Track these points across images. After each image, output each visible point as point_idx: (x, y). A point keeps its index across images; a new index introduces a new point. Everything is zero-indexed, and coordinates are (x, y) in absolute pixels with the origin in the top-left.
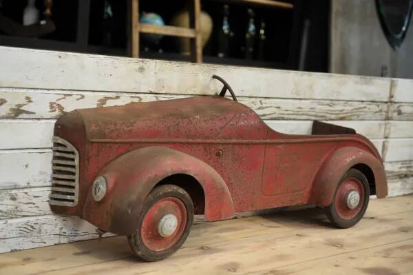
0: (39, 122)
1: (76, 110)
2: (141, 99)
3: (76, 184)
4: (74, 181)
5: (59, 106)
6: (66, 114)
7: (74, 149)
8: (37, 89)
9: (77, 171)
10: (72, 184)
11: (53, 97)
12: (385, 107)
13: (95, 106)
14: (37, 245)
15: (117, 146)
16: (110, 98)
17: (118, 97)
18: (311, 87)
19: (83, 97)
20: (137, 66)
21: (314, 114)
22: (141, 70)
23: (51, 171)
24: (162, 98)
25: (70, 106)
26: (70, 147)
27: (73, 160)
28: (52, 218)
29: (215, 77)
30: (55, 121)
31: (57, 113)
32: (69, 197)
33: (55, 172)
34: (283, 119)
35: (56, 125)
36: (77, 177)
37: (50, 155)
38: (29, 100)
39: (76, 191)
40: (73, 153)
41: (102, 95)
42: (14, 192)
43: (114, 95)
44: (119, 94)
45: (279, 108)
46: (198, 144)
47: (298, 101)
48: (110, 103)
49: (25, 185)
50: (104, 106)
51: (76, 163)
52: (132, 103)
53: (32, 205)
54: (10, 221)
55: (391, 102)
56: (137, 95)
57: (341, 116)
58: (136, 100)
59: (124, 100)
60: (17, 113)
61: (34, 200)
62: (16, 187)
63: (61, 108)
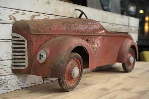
0: (4, 25)
1: (22, 20)
2: (49, 17)
3: (26, 57)
4: (24, 55)
5: (14, 17)
6: (17, 21)
7: (24, 39)
8: (2, 7)
9: (26, 50)
10: (24, 57)
11: (10, 12)
12: (127, 27)
13: (30, 19)
14: (6, 91)
15: (45, 36)
16: (36, 15)
17: (39, 15)
19: (24, 14)
22: (48, 3)
23: (11, 52)
24: (57, 17)
25: (19, 17)
26: (22, 38)
27: (24, 44)
28: (13, 76)
29: (76, 10)
30: (12, 25)
31: (13, 21)
32: (22, 64)
33: (14, 52)
35: (13, 27)
36: (26, 53)
37: (10, 43)
39: (26, 61)
40: (23, 41)
41: (33, 14)
44: (40, 14)
48: (36, 18)
50: (34, 19)
51: (26, 45)
52: (46, 19)
53: (3, 70)
55: (129, 26)
56: (47, 15)
58: (47, 17)
59: (42, 17)
61: (4, 67)
63: (15, 18)
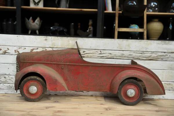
0: (12, 56)
1: (23, 53)
2: (46, 49)
11: (15, 48)
13: (30, 51)
14: (13, 93)
16: (35, 49)
17: (37, 49)
18: (129, 46)
19: (25, 48)
20: (44, 39)
21: (132, 57)
22: (46, 40)
24: (54, 49)
25: (21, 51)
26: (18, 63)
27: (18, 67)
30: (17, 56)
31: (17, 53)
34: (113, 58)
37: (15, 66)
38: (8, 49)
41: (32, 48)
42: (5, 76)
43: (36, 48)
45: (111, 54)
46: (55, 64)
47: (122, 51)
49: (8, 74)
50: (33, 51)
52: (43, 51)
53: (11, 80)
54: (4, 84)
56: (45, 48)
57: (150, 58)
58: (45, 50)
59: (40, 50)
60: (5, 53)
61: (11, 79)
62: (5, 75)
63: (18, 52)
